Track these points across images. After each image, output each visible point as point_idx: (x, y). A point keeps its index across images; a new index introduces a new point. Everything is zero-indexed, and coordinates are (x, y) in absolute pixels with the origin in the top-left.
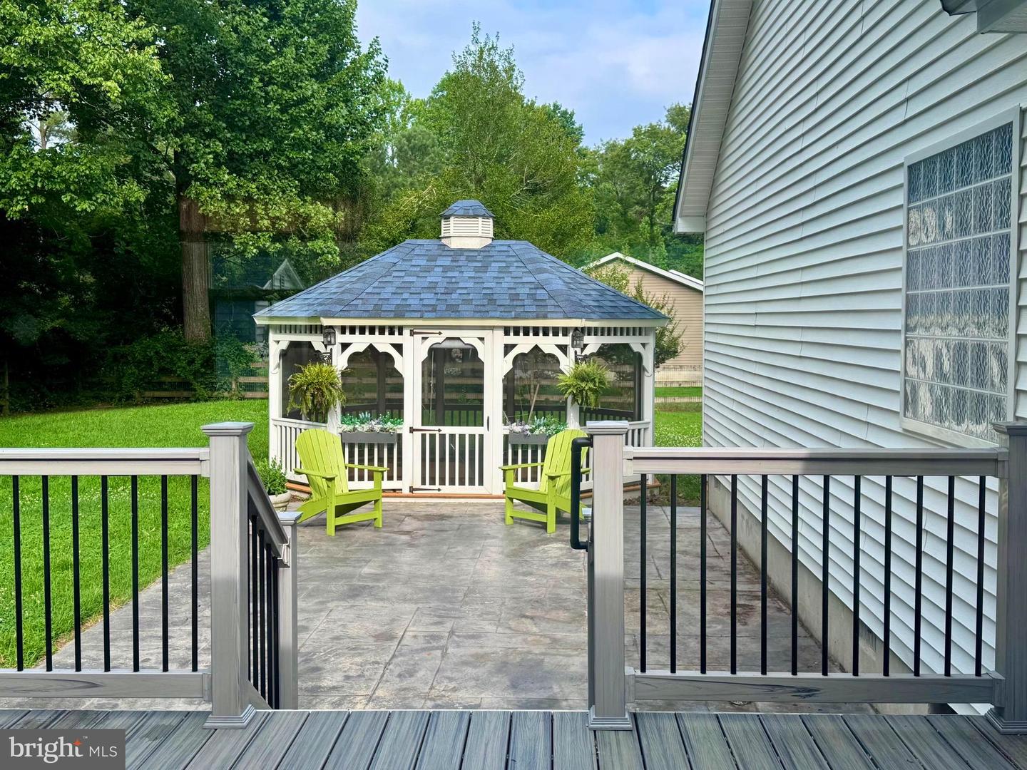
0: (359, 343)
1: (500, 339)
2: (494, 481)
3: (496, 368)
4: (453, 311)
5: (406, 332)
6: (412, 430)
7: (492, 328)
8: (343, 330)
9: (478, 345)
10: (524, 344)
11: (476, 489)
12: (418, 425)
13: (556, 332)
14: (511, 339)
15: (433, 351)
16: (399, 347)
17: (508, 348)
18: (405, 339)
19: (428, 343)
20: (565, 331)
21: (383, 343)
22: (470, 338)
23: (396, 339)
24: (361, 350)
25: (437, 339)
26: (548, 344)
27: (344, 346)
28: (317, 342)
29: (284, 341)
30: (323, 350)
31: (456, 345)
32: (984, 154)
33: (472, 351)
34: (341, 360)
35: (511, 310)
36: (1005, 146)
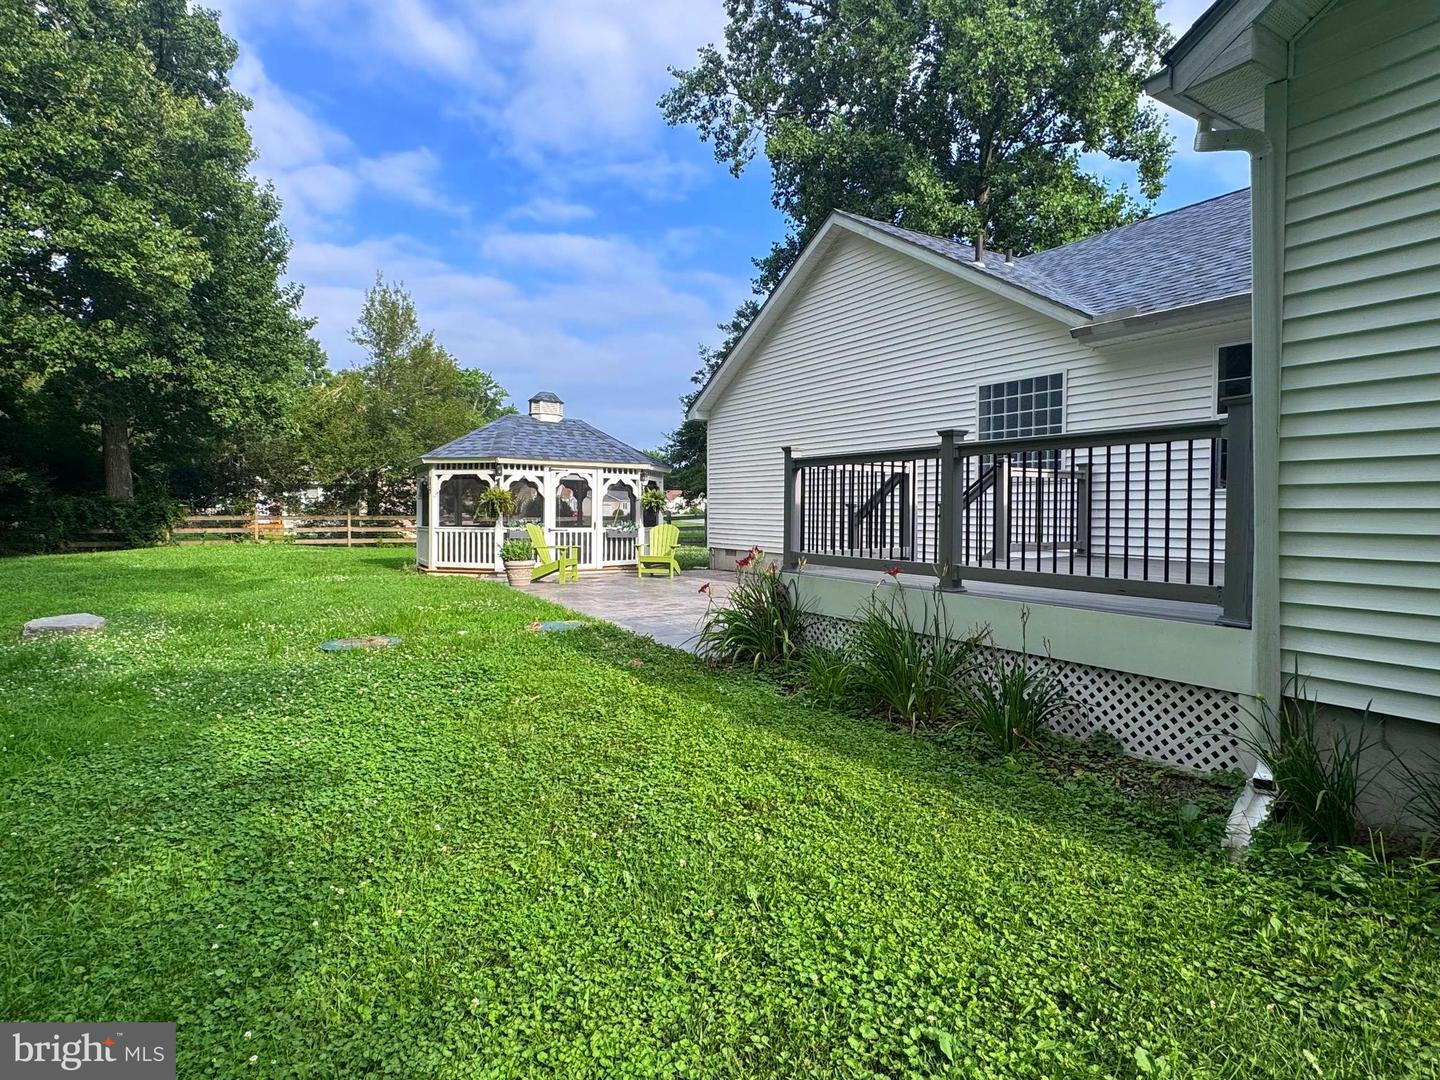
0: (517, 475)
1: (602, 475)
2: (598, 560)
3: (599, 491)
4: (575, 456)
5: (546, 469)
6: (550, 530)
7: (597, 468)
8: (506, 466)
9: (588, 478)
10: (614, 478)
11: (588, 566)
12: (553, 527)
13: (631, 471)
14: (607, 475)
15: (563, 482)
16: (541, 479)
17: (606, 480)
18: (546, 473)
19: (560, 477)
20: (636, 471)
21: (531, 476)
22: (584, 474)
23: (540, 473)
24: (518, 479)
25: (565, 474)
26: (627, 479)
27: (506, 477)
28: (484, 475)
29: (447, 475)
30: (490, 480)
31: (577, 478)
32: (1041, 382)
33: (586, 482)
34: (505, 486)
35: (608, 458)
36: (1057, 379)
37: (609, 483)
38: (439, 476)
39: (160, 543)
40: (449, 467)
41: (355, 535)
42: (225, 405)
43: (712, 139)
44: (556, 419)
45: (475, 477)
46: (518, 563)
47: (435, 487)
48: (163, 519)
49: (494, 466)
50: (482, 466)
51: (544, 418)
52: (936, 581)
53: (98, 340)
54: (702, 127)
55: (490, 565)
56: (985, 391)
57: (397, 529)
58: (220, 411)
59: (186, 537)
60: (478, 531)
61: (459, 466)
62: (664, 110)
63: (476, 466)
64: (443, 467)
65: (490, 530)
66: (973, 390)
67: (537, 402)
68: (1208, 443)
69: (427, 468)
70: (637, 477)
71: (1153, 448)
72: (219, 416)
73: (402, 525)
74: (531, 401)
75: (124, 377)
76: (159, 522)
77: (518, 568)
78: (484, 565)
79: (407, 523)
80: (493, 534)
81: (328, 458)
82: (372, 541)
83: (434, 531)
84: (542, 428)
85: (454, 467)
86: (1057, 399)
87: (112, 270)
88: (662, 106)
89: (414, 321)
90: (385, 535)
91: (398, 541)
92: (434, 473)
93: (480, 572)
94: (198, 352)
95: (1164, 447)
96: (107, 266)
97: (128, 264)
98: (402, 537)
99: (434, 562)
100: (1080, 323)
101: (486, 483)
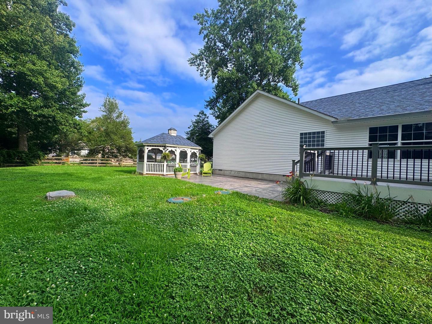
0: (170, 149)
1: (190, 150)
3: (189, 154)
4: (184, 145)
5: (177, 148)
6: (177, 164)
7: (189, 148)
8: (167, 146)
9: (187, 150)
10: (193, 151)
13: (196, 149)
15: (181, 151)
16: (176, 150)
18: (177, 149)
19: (180, 150)
21: (173, 149)
22: (186, 149)
23: (175, 149)
25: (181, 149)
26: (195, 151)
27: (168, 149)
28: (161, 149)
29: (150, 148)
30: (163, 150)
31: (184, 150)
32: (318, 133)
33: (186, 151)
34: (167, 152)
35: (191, 145)
36: (323, 133)
37: (191, 152)
38: (147, 149)
39: (37, 164)
40: (151, 146)
41: (99, 163)
42: (64, 125)
43: (199, 71)
44: (175, 135)
45: (159, 149)
46: (179, 173)
47: (146, 151)
48: (39, 157)
49: (165, 147)
50: (161, 146)
51: (172, 134)
52: (370, 182)
53: (28, 102)
54: (197, 68)
55: (162, 173)
56: (302, 134)
57: (110, 162)
58: (62, 127)
59: (46, 163)
60: (159, 164)
61: (154, 146)
62: (189, 62)
63: (159, 146)
64: (149, 146)
65: (163, 164)
66: (298, 134)
67: (171, 130)
68: (367, 151)
69: (144, 146)
70: (198, 151)
71: (354, 151)
72: (62, 128)
73: (111, 161)
74: (169, 130)
75: (36, 114)
76: (37, 158)
77: (179, 174)
78: (160, 173)
79: (113, 160)
80: (163, 165)
81: (93, 142)
82: (104, 165)
83: (145, 163)
84: (173, 137)
85: (152, 146)
86: (323, 137)
87: (36, 81)
88: (189, 61)
89: (118, 107)
90: (108, 163)
91: (112, 165)
92: (146, 147)
93: (159, 175)
94: (57, 109)
95: (357, 151)
96: (34, 80)
97: (41, 80)
98: (111, 164)
99: (145, 172)
100: (333, 120)
101: (162, 151)
